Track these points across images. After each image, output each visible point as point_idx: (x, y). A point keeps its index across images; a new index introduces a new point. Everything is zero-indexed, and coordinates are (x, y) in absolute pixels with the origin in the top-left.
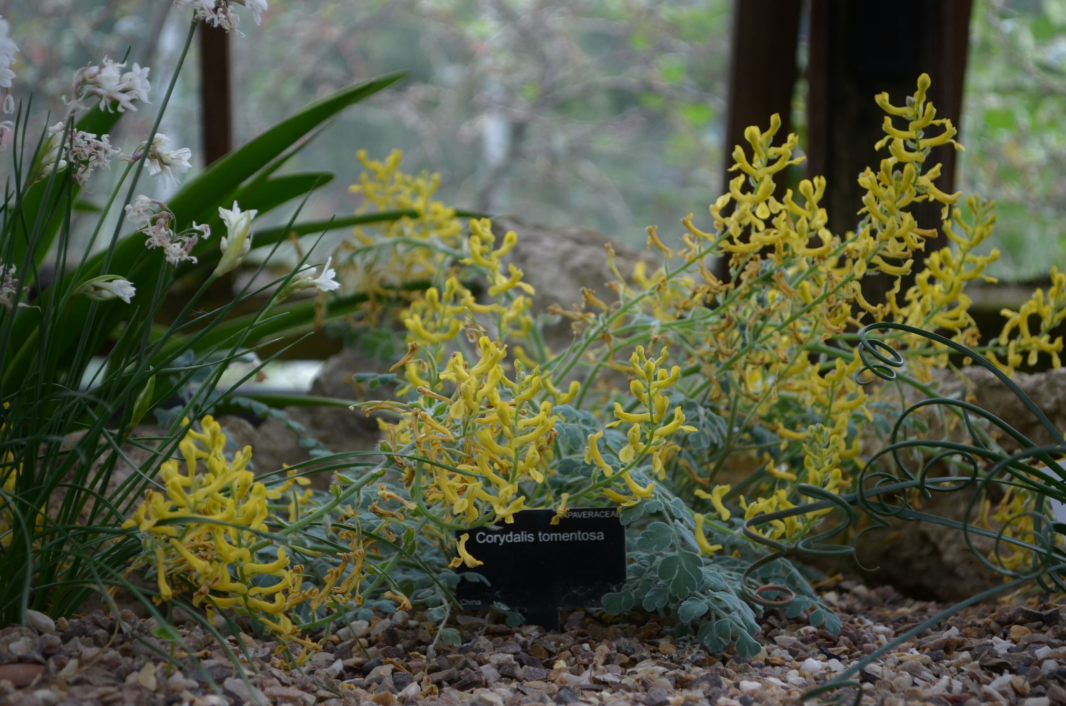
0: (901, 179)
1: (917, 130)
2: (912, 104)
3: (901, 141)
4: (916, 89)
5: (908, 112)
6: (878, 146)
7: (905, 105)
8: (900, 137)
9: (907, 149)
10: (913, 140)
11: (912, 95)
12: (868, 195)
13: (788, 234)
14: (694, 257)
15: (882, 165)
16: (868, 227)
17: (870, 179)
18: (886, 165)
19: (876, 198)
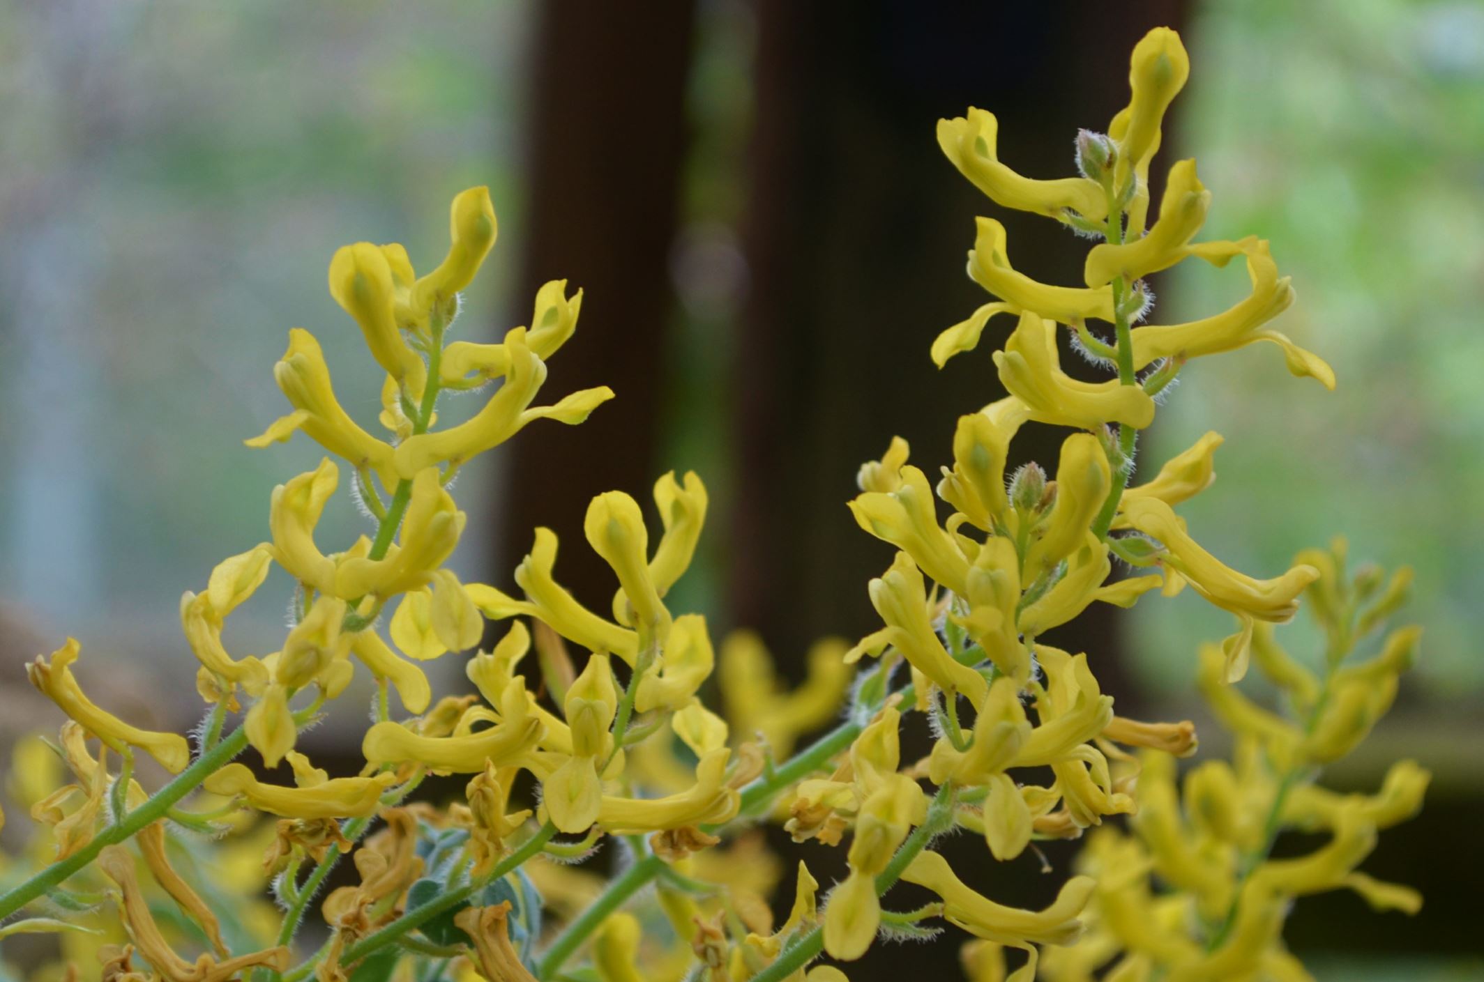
0: (1047, 502)
1: (1120, 280)
2: (1102, 167)
3: (1050, 328)
4: (1123, 98)
5: (1081, 204)
6: (944, 347)
7: (1073, 172)
8: (1044, 315)
9: (1075, 365)
10: (1100, 328)
11: (1102, 128)
12: (892, 573)
13: (531, 729)
14: (93, 835)
15: (961, 442)
16: (892, 707)
17: (904, 500)
18: (977, 442)
19: (928, 582)
